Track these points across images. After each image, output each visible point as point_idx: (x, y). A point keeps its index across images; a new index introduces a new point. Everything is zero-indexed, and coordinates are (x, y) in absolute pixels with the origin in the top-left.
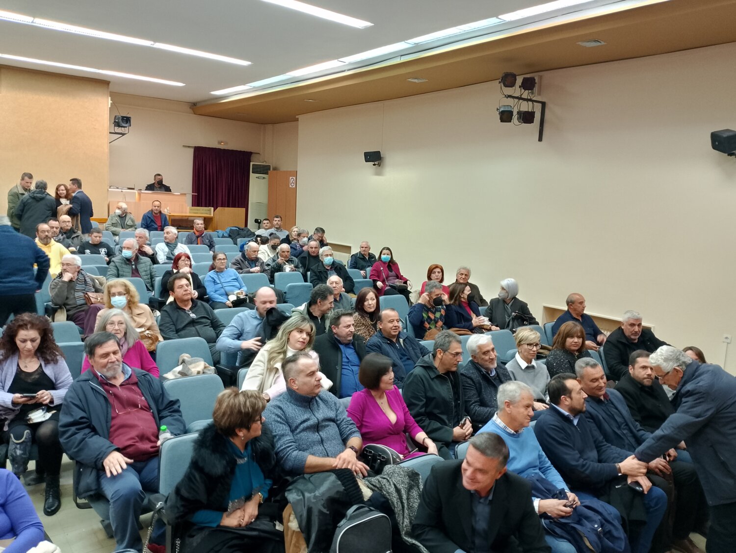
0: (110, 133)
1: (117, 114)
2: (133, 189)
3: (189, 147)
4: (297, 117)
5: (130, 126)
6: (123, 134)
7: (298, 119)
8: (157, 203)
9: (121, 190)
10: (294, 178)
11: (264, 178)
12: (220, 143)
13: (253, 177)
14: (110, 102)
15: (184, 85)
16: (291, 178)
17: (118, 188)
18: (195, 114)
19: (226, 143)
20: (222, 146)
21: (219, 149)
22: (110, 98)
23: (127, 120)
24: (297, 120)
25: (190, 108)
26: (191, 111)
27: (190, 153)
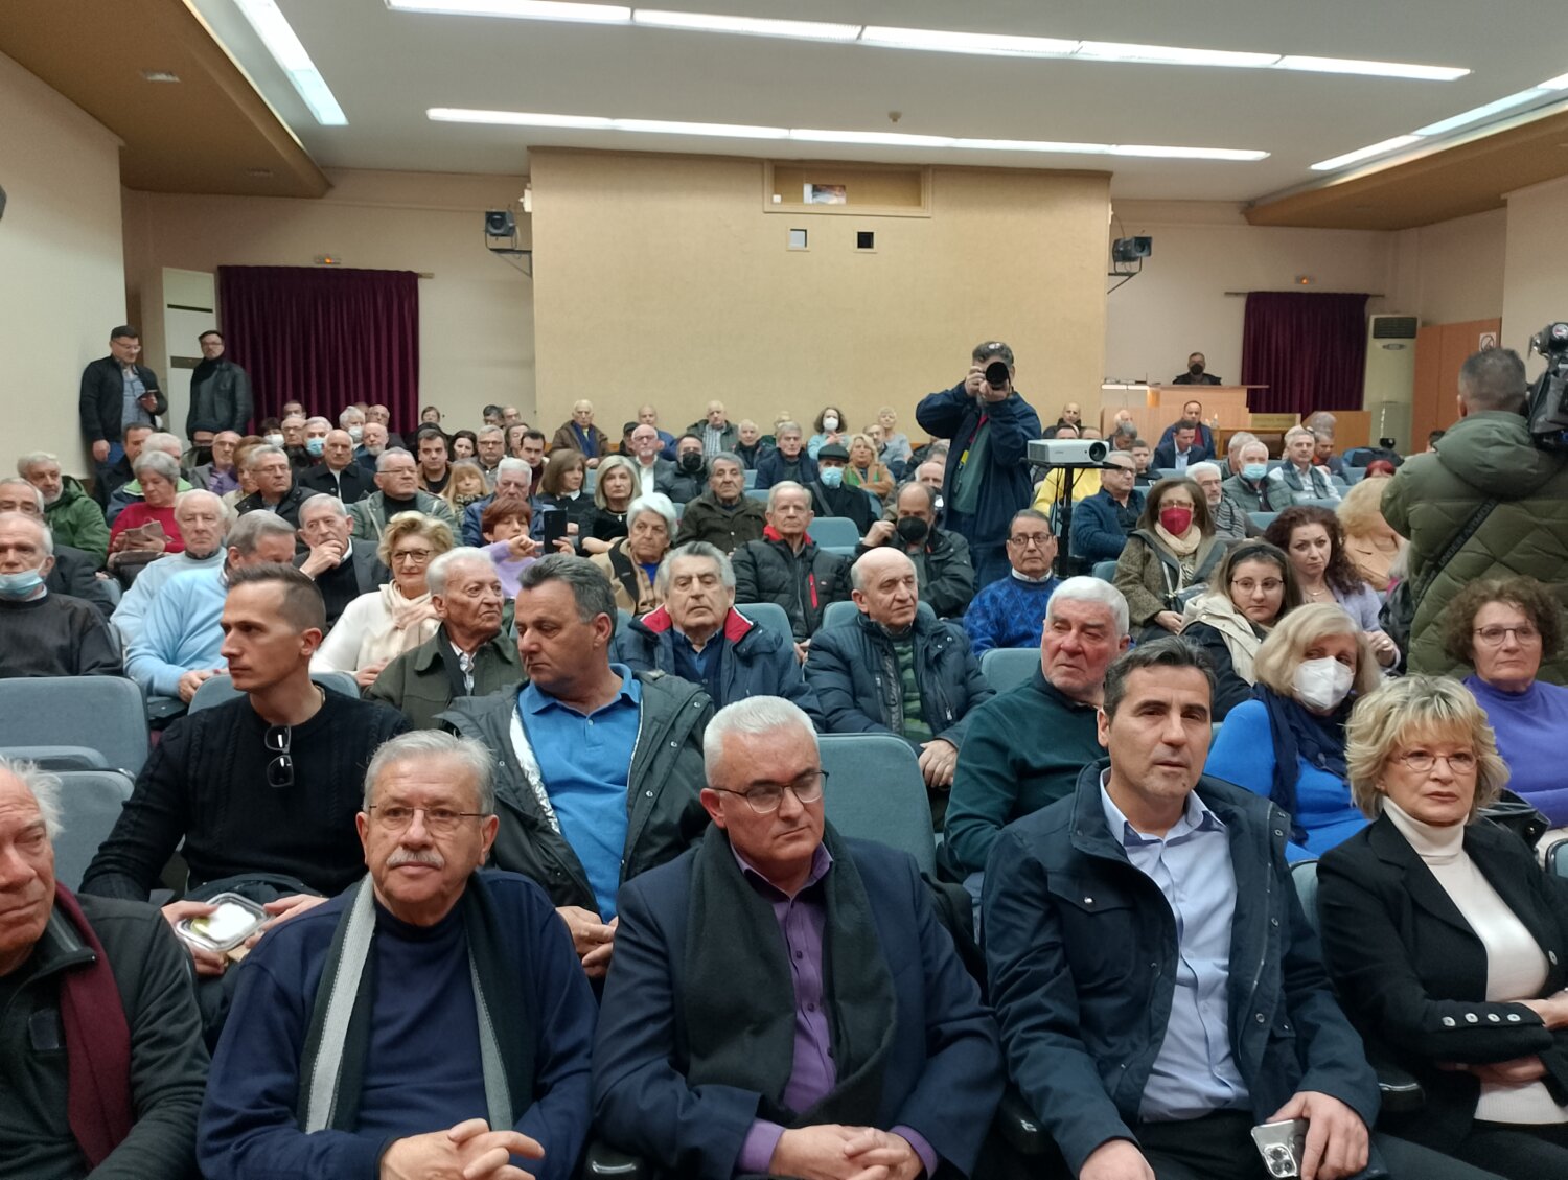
0: (1110, 274)
1: (1120, 237)
2: (1143, 383)
3: (1237, 294)
4: (1503, 197)
5: (1150, 254)
6: (1130, 275)
7: (1506, 200)
8: (1194, 406)
9: (1124, 387)
10: (1494, 335)
11: (1401, 347)
12: (1299, 280)
13: (1375, 346)
14: (1111, 213)
15: (1269, 154)
16: (1482, 336)
17: (1118, 382)
18: (1251, 223)
19: (1311, 279)
20: (1305, 287)
21: (1299, 294)
22: (1110, 206)
23: (1144, 244)
24: (1504, 204)
25: (1241, 213)
26: (1243, 218)
27: (1239, 305)
